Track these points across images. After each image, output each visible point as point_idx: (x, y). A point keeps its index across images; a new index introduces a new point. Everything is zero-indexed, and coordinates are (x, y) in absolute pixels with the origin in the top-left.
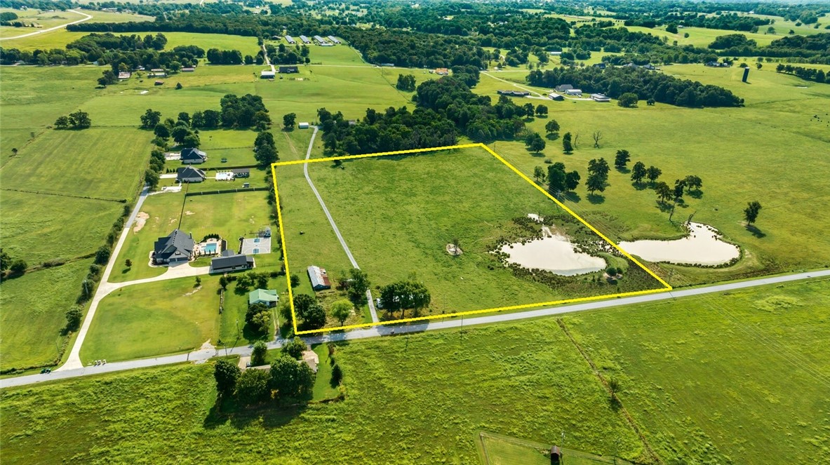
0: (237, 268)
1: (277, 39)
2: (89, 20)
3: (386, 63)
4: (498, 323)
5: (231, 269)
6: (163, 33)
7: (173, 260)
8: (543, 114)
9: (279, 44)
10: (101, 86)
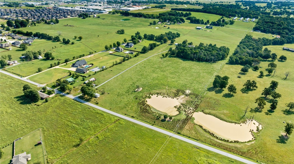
0: (81, 72)
1: (230, 18)
2: (185, 7)
3: (258, 30)
4: (100, 110)
5: (79, 72)
6: (191, 12)
7: (75, 66)
8: (283, 60)
9: (230, 20)
10: (150, 25)
